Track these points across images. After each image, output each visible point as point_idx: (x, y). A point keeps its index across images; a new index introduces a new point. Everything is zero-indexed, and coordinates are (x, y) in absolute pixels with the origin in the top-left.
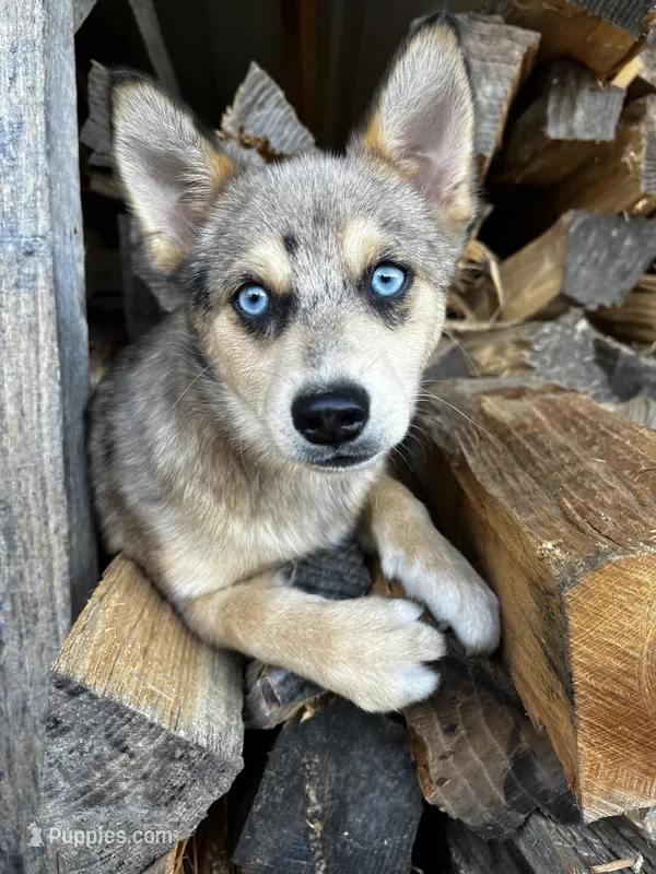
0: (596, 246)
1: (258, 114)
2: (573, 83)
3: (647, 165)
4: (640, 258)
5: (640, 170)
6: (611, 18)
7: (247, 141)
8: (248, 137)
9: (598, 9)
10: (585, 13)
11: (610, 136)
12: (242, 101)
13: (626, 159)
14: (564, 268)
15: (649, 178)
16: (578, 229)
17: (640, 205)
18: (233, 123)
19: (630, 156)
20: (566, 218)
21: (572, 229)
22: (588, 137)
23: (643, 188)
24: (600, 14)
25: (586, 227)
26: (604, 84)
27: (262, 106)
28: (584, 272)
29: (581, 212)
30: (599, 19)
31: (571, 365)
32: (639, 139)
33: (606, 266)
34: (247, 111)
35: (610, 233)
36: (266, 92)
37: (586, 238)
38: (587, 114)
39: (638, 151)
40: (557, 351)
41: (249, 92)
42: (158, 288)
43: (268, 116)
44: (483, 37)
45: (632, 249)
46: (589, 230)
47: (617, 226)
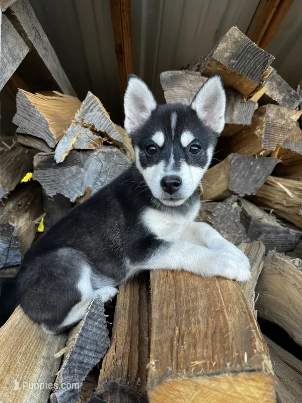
0: (243, 169)
1: (90, 114)
2: (233, 99)
3: (265, 136)
4: (263, 174)
5: (262, 138)
6: (247, 76)
7: (85, 125)
8: (85, 123)
9: (241, 71)
10: (236, 73)
11: (249, 122)
12: (83, 108)
13: (256, 133)
14: (229, 178)
15: (266, 142)
16: (235, 162)
17: (262, 153)
18: (79, 117)
19: (258, 132)
20: (230, 157)
21: (232, 162)
22: (239, 123)
23: (263, 146)
24: (242, 73)
25: (239, 161)
26: (247, 100)
27: (91, 111)
28: (238, 180)
29: (237, 154)
30: (241, 75)
31: (229, 223)
32: (262, 124)
33: (248, 177)
34: (86, 112)
35: (250, 163)
36: (94, 105)
37: (238, 166)
38: (239, 113)
39: (261, 129)
40: (223, 216)
41: (86, 104)
42: (45, 186)
43: (95, 115)
44: (191, 81)
45: (259, 171)
46: (240, 162)
47: (253, 161)
